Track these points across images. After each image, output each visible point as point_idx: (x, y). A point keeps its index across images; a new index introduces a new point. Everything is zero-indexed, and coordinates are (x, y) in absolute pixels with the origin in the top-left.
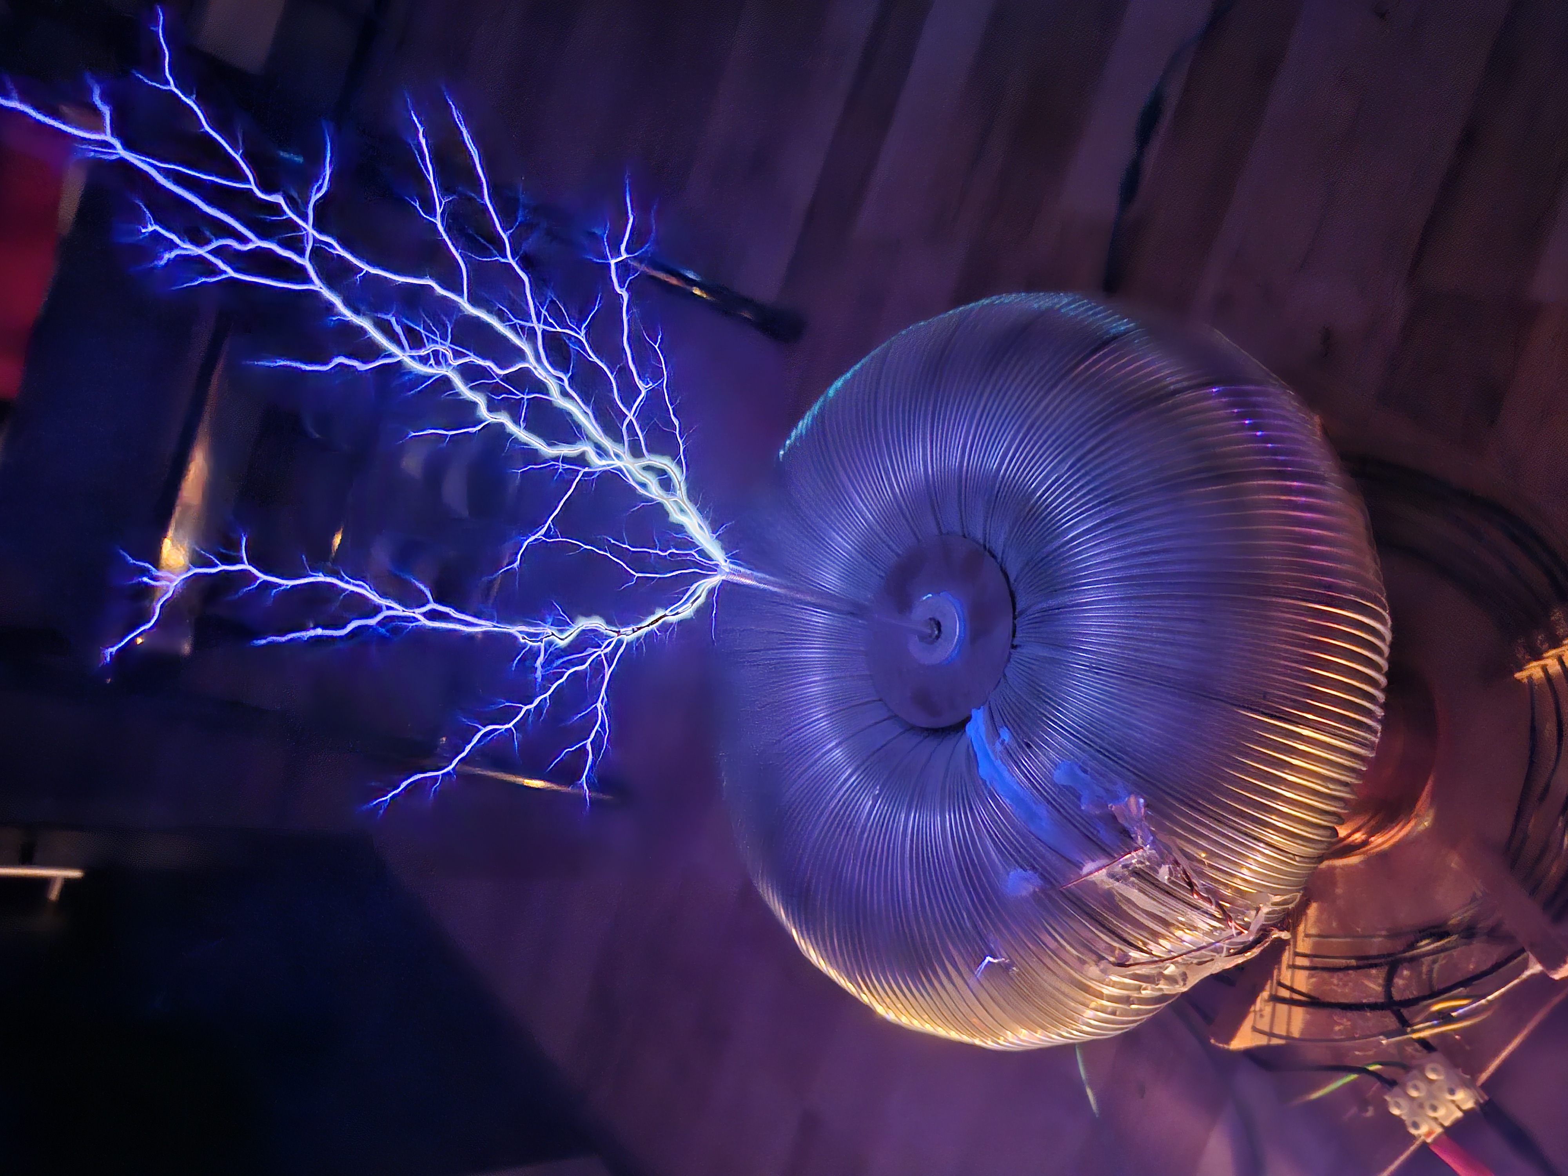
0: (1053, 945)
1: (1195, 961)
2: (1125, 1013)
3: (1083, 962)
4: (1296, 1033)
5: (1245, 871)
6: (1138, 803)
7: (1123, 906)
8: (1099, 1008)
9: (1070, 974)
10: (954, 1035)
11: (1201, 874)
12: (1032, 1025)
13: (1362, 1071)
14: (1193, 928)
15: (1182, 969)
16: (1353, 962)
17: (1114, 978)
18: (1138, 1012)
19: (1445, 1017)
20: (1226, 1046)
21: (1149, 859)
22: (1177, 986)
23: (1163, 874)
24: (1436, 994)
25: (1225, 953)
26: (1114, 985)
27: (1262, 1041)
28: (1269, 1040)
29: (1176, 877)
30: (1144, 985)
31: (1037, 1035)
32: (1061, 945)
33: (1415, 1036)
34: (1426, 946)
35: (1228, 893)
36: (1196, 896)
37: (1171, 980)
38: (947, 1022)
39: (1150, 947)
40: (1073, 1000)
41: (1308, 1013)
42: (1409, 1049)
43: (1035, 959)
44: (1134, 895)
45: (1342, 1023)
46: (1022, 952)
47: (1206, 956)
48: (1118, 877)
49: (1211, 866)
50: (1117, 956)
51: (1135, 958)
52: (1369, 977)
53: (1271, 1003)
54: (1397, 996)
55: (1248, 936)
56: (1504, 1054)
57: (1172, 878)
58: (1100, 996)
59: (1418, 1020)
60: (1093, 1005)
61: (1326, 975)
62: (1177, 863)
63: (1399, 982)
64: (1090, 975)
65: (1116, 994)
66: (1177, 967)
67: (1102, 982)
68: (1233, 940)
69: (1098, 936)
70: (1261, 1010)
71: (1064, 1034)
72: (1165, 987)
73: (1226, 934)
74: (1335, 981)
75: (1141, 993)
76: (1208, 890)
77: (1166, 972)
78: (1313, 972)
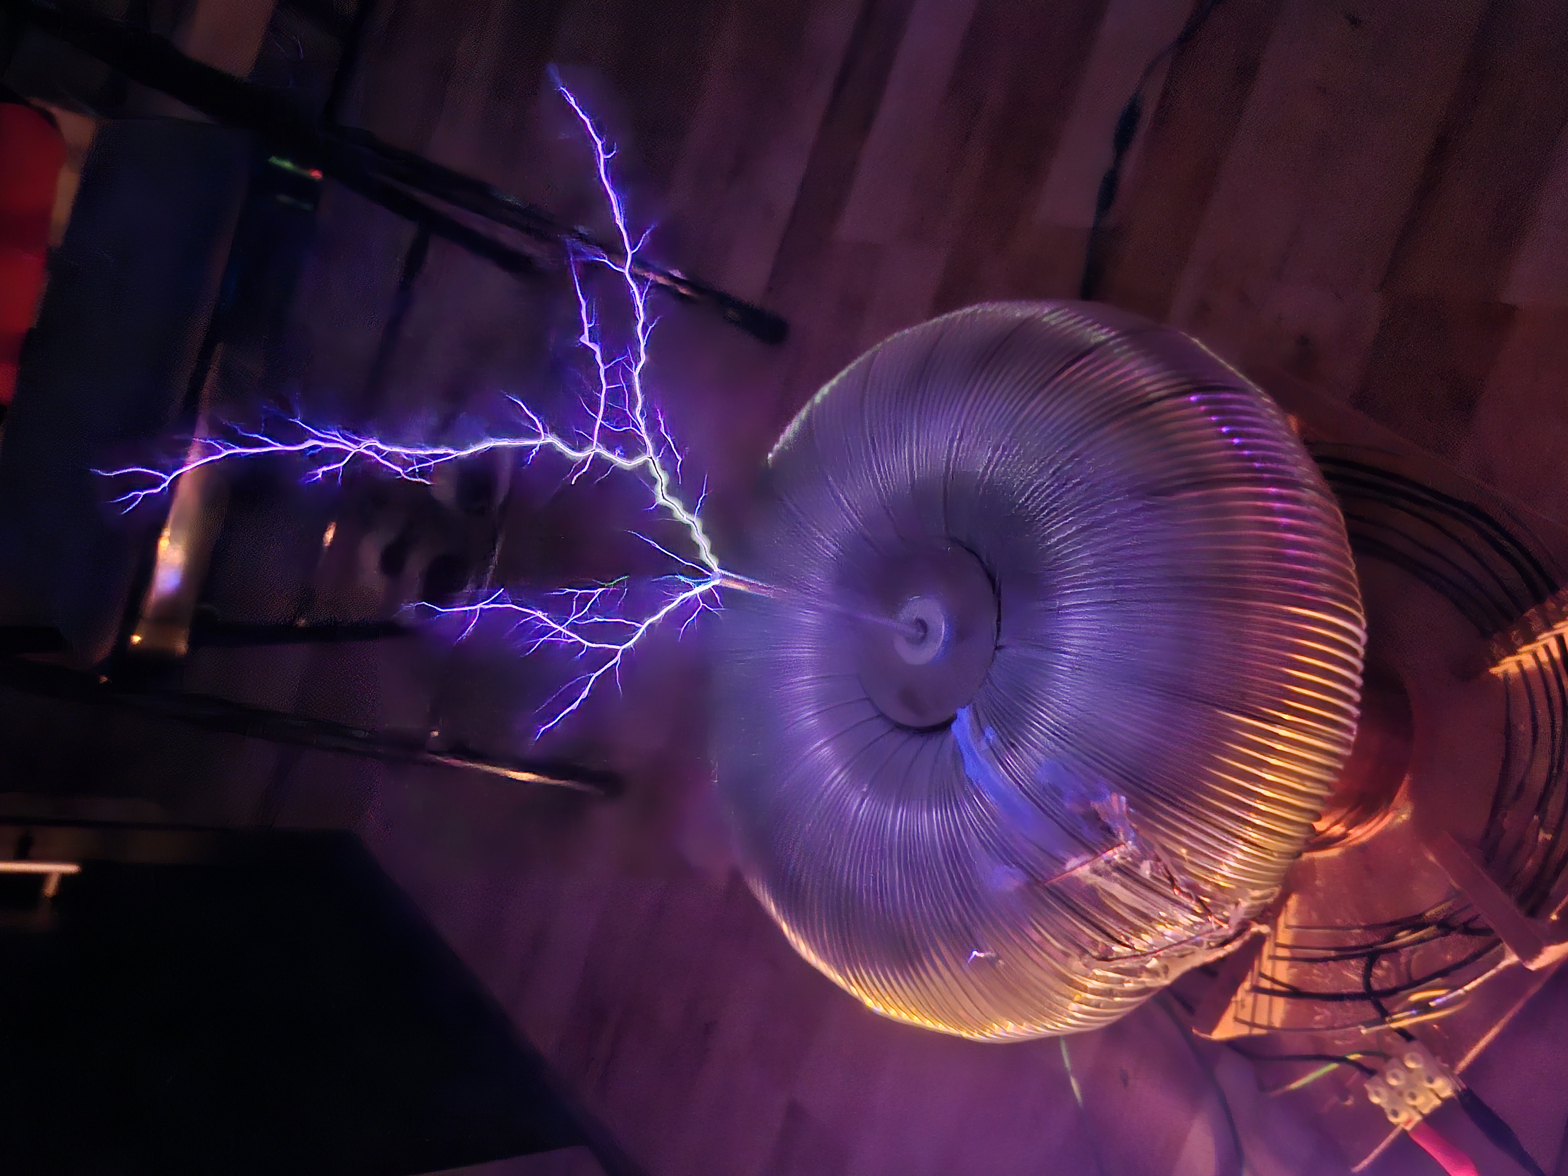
0: (1036, 937)
1: (1176, 954)
2: (1108, 1006)
3: (1067, 955)
4: (1277, 1024)
5: (1224, 867)
6: (1119, 801)
7: (1106, 901)
8: (1084, 1001)
9: (1054, 968)
10: (941, 1027)
11: (1182, 870)
12: (1018, 1017)
13: (1341, 1060)
14: (1175, 923)
15: (1164, 962)
16: (1333, 953)
17: (1097, 972)
18: (1121, 1005)
19: (1423, 1007)
20: (1209, 1036)
21: (1131, 856)
22: (1159, 979)
23: (1146, 870)
24: (1415, 984)
25: (1205, 946)
26: (1097, 978)
27: (1244, 1031)
28: (1250, 1031)
29: (1158, 873)
30: (1127, 978)
31: (1023, 1028)
32: (1045, 938)
33: (1394, 1025)
34: (1404, 937)
35: (1208, 888)
36: (1176, 892)
37: (1154, 973)
38: (935, 1015)
39: (1133, 942)
40: (1059, 993)
41: (1288, 1003)
42: (1388, 1039)
43: (1020, 952)
44: (1117, 889)
45: (1322, 1014)
46: (1008, 946)
47: (1187, 949)
48: (1099, 872)
49: (1192, 863)
50: (1101, 951)
51: (1117, 953)
52: (1347, 967)
53: (1252, 994)
54: (1376, 986)
55: (1228, 930)
56: (1482, 1043)
57: (1155, 874)
58: (1085, 989)
59: (1396, 1010)
60: (1077, 998)
61: (1306, 965)
62: (1158, 859)
63: (1378, 972)
64: (1074, 969)
65: (1099, 988)
66: (1158, 960)
67: (1086, 976)
68: (1213, 934)
69: (1083, 931)
70: (1243, 1001)
71: (1050, 1026)
72: (1147, 980)
73: (1205, 928)
74: (1315, 971)
75: (1124, 986)
76: (1189, 886)
77: (1148, 966)
78: (1292, 963)
